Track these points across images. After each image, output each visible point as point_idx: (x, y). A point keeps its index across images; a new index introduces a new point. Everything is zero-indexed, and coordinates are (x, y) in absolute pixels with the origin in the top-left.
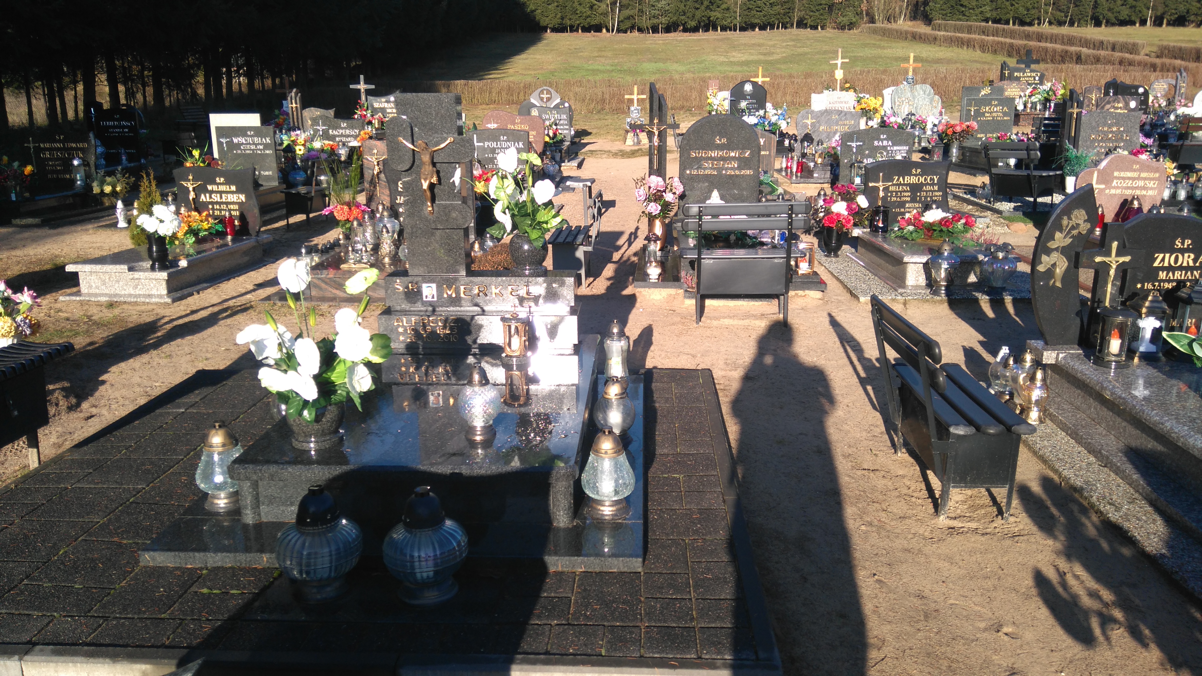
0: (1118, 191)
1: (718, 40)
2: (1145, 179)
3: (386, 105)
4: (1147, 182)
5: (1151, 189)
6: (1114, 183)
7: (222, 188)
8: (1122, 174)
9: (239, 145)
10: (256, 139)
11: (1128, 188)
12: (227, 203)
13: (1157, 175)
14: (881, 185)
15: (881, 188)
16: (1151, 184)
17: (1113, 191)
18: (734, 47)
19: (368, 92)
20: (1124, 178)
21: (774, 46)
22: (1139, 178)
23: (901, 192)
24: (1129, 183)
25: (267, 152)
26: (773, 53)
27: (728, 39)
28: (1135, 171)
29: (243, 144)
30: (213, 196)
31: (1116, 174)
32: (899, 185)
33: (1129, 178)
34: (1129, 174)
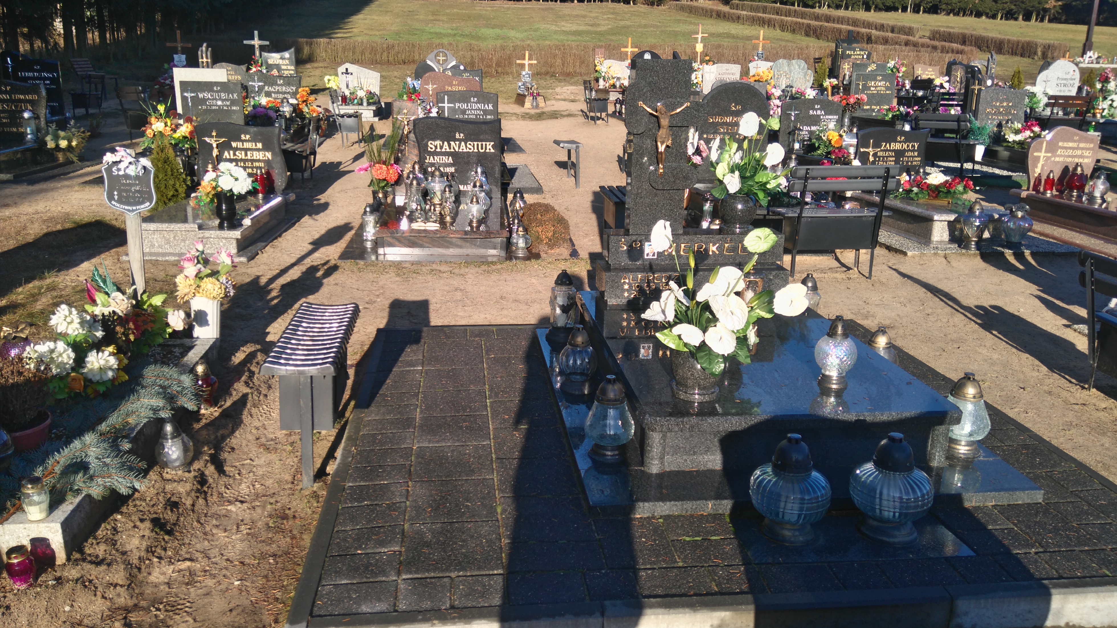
0: (1061, 159)
1: (543, 9)
2: (1082, 149)
3: (281, 62)
4: (1084, 151)
5: (1087, 157)
6: (1059, 153)
7: (247, 145)
8: (1066, 145)
9: (204, 101)
10: (223, 95)
11: (1069, 156)
12: (253, 161)
13: (1092, 146)
14: (871, 150)
15: (871, 154)
16: (1087, 153)
17: (1057, 159)
18: (561, 17)
19: (262, 48)
20: (1066, 148)
21: (596, 18)
22: (1078, 148)
23: (887, 157)
24: (1070, 152)
25: (234, 108)
26: (599, 25)
27: (552, 9)
28: (1075, 141)
29: (209, 99)
30: (237, 153)
31: (1060, 144)
32: (887, 150)
33: (1070, 148)
34: (1071, 145)
